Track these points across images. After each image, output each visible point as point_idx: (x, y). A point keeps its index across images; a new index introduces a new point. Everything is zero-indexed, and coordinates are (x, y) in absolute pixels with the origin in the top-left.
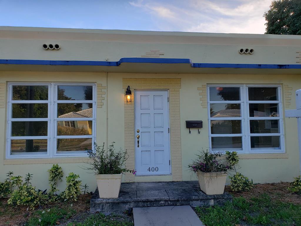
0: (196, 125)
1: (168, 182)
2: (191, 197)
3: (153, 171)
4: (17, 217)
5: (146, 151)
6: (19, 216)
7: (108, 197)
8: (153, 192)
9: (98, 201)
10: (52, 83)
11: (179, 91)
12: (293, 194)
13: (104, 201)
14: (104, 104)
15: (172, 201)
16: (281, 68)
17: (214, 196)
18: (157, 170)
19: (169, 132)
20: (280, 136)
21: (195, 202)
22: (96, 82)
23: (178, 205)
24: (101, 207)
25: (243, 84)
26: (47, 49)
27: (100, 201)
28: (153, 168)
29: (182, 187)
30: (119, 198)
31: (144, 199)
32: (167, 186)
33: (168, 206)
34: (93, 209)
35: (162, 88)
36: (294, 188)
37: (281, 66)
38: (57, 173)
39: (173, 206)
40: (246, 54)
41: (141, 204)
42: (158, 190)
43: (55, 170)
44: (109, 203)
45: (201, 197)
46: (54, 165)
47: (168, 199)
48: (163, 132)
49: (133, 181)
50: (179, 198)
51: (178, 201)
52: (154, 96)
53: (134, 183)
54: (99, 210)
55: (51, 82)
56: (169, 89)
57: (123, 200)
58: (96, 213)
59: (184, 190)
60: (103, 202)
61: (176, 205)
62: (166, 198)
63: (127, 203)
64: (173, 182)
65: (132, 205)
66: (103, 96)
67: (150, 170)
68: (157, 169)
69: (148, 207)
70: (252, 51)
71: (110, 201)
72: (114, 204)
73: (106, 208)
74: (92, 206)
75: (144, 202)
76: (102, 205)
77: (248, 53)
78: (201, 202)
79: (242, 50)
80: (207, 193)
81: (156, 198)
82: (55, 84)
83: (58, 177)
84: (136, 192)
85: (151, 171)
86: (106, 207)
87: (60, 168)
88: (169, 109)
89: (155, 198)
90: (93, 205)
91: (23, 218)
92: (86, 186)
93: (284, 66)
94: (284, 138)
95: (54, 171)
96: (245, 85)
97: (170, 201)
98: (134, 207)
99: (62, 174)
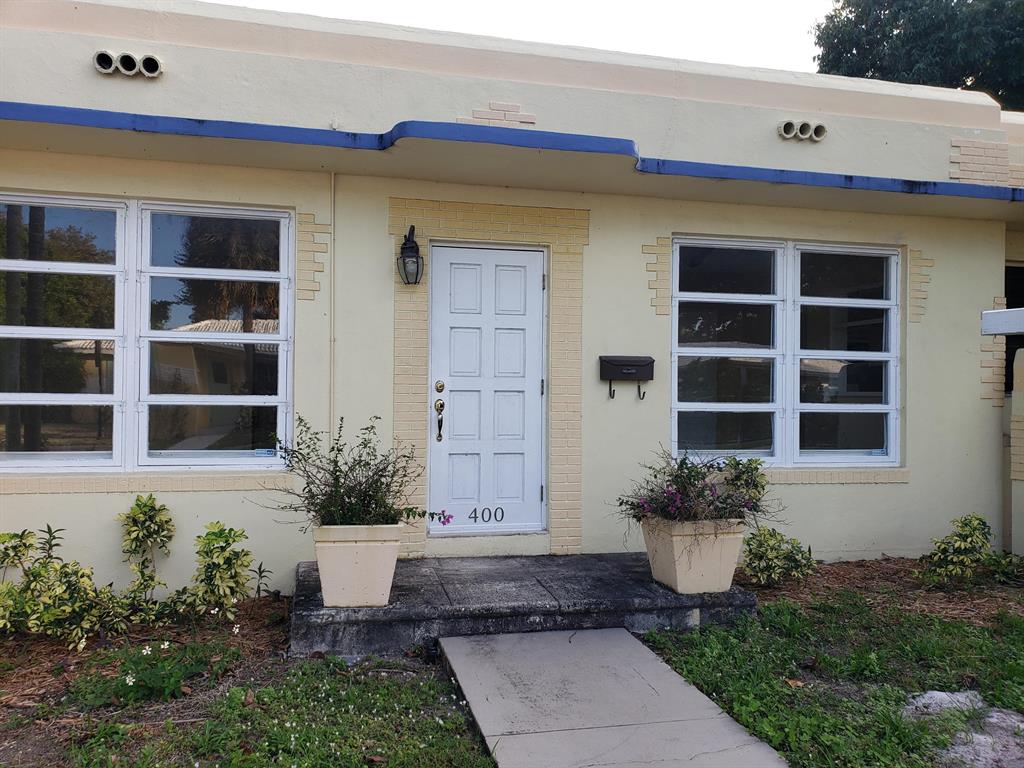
0: (634, 371)
1: (537, 559)
2: (630, 600)
3: (486, 519)
4: (25, 676)
5: (466, 454)
6: (32, 673)
7: (354, 604)
8: (498, 588)
9: (319, 617)
10: (132, 202)
11: (582, 254)
12: (928, 591)
13: (343, 616)
14: (322, 287)
15: (569, 613)
16: (911, 193)
17: (701, 596)
18: (499, 517)
19: (542, 394)
20: (886, 414)
21: (640, 617)
22: (294, 208)
23: (587, 628)
24: (329, 638)
25: (786, 240)
26: (110, 70)
27: (325, 617)
28: (487, 512)
29: (589, 573)
30: (391, 607)
31: (475, 606)
32: (538, 570)
33: (556, 630)
34: (301, 643)
35: (527, 239)
36: (935, 570)
37: (912, 187)
38: (152, 526)
39: (571, 633)
40: (802, 140)
41: (465, 625)
42: (513, 580)
43: (145, 514)
44: (356, 623)
45: (660, 602)
46: (138, 500)
47: (554, 606)
48: (523, 392)
49: (419, 554)
50: (590, 604)
51: (587, 613)
52: (497, 266)
53: (423, 559)
54: (322, 648)
55: (129, 198)
56: (548, 247)
57: (405, 613)
58: (313, 657)
59: (600, 579)
60: (337, 619)
61: (582, 628)
62: (549, 603)
63: (420, 621)
64: (552, 557)
65: (436, 628)
66: (319, 257)
67: (476, 517)
68: (498, 515)
69: (489, 633)
70: (819, 130)
71: (360, 616)
72: (375, 627)
73: (346, 641)
74: (297, 634)
75: (475, 617)
76: (331, 630)
77: (807, 136)
78: (659, 617)
79: (788, 127)
80: (681, 589)
81: (515, 604)
82: (143, 207)
83: (159, 540)
84: (440, 587)
85: (479, 519)
86: (347, 638)
87: (163, 509)
88: (545, 313)
89: (513, 604)
90: (303, 631)
91: (50, 679)
92: (261, 572)
93: (922, 187)
94: (898, 421)
95: (142, 518)
96: (791, 244)
97: (562, 614)
98: (443, 636)
99: (169, 530)
